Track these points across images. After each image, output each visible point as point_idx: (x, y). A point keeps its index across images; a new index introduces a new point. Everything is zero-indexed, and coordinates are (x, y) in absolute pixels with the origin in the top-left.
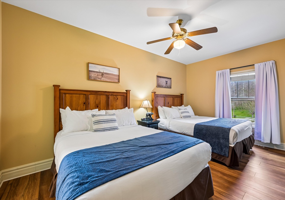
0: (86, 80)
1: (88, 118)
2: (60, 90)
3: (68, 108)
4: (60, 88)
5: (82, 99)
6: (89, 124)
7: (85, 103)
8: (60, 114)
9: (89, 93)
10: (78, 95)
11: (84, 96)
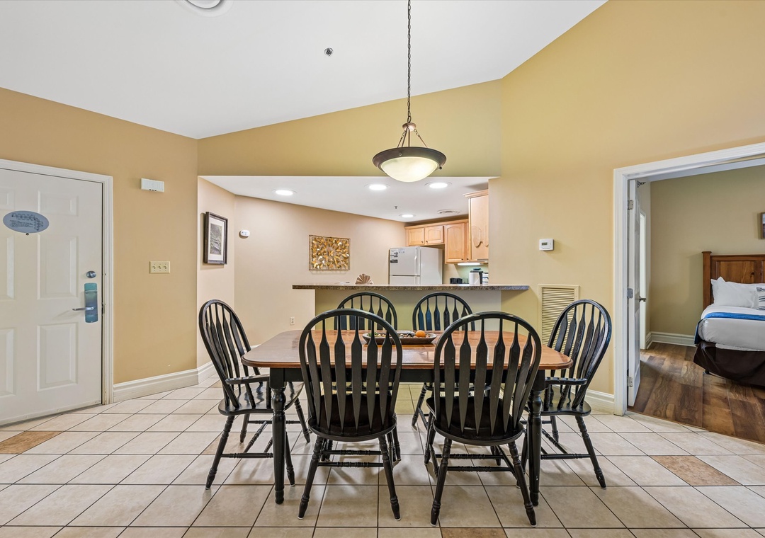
0: (757, 239)
1: (751, 292)
2: (711, 257)
3: (721, 279)
4: (711, 254)
5: (748, 268)
6: (752, 299)
7: (753, 274)
8: (711, 285)
9: (760, 259)
10: (741, 262)
11: (753, 262)
